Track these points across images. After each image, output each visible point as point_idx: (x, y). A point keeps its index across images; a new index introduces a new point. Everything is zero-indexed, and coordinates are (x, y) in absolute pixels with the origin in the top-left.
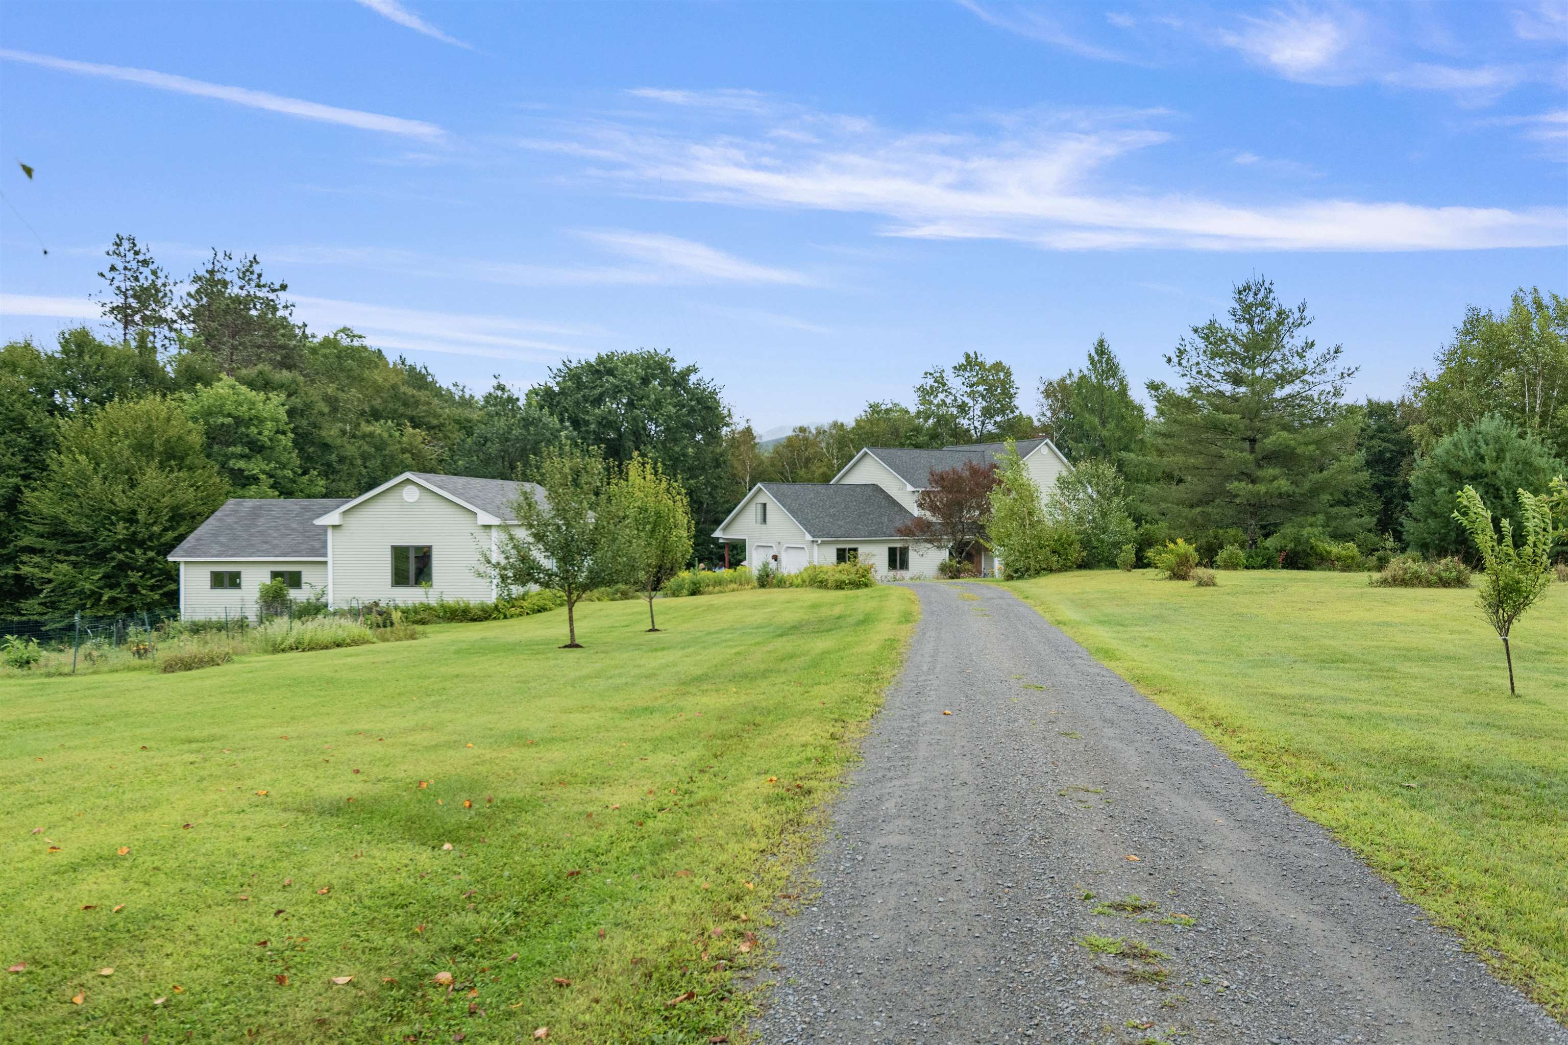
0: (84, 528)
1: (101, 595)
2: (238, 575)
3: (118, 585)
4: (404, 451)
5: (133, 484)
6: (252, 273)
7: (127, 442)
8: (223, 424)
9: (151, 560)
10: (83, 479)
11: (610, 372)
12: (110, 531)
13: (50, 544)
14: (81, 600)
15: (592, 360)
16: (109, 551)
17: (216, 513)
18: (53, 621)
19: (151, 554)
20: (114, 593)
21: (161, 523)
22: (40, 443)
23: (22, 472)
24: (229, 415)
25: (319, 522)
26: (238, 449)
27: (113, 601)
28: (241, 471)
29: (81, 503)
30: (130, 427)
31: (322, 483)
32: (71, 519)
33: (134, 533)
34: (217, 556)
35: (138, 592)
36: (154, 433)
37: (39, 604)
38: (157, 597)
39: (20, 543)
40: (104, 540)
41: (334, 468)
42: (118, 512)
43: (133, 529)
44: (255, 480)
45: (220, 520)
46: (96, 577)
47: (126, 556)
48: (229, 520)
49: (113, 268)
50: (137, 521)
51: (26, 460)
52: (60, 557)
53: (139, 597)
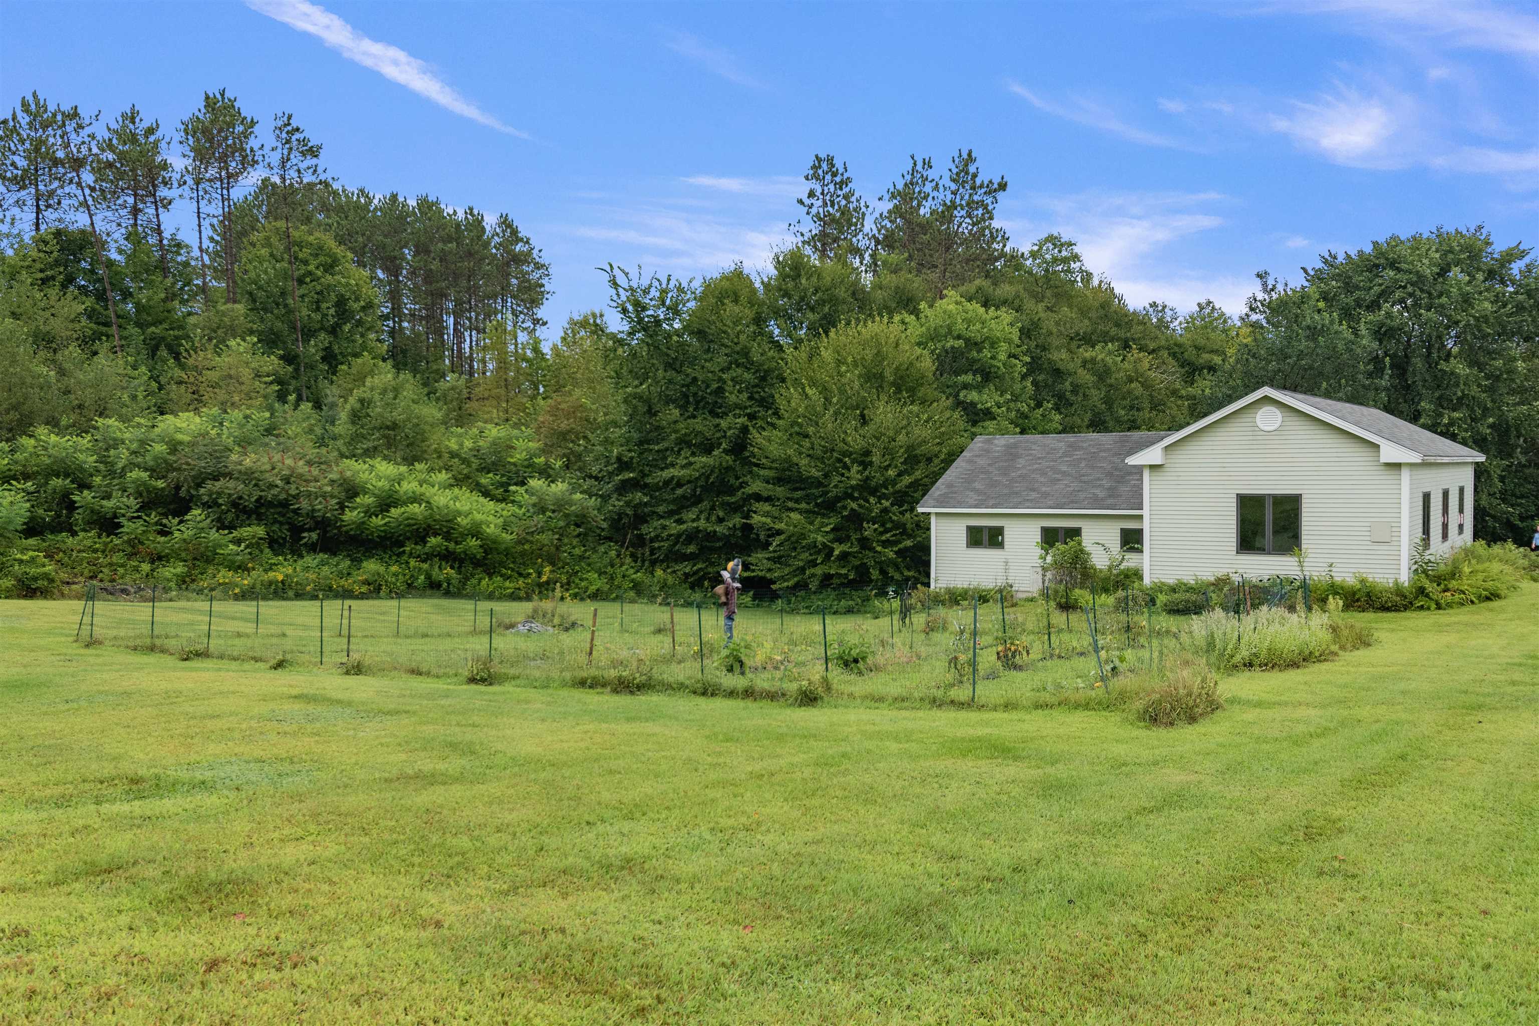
0: (814, 473)
1: (832, 550)
2: (999, 531)
3: (848, 538)
4: (1131, 380)
5: (864, 420)
6: (967, 173)
7: (857, 372)
8: (953, 347)
9: (885, 511)
10: (814, 418)
11: (1393, 265)
12: (843, 475)
13: (780, 491)
14: (811, 555)
15: (1368, 249)
16: (838, 499)
17: (964, 454)
18: (783, 578)
19: (886, 503)
20: (845, 547)
21: (896, 467)
22: (763, 379)
23: (748, 411)
24: (959, 337)
25: (1132, 461)
26: (968, 378)
27: (844, 556)
28: (973, 404)
29: (813, 444)
30: (859, 353)
31: (1058, 417)
32: (804, 462)
33: (867, 478)
34: (976, 507)
35: (872, 549)
36: (883, 360)
37: (768, 559)
38: (892, 555)
39: (748, 490)
40: (836, 486)
41: (1067, 400)
42: (851, 453)
43: (867, 473)
44: (988, 414)
45: (970, 461)
46: (828, 529)
47: (860, 506)
48: (982, 462)
49: (811, 194)
50: (871, 463)
51: (751, 398)
52: (790, 504)
53: (871, 554)
